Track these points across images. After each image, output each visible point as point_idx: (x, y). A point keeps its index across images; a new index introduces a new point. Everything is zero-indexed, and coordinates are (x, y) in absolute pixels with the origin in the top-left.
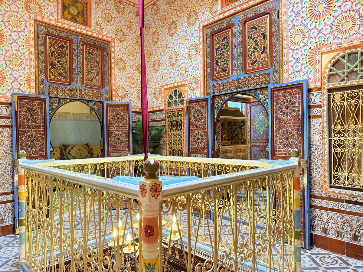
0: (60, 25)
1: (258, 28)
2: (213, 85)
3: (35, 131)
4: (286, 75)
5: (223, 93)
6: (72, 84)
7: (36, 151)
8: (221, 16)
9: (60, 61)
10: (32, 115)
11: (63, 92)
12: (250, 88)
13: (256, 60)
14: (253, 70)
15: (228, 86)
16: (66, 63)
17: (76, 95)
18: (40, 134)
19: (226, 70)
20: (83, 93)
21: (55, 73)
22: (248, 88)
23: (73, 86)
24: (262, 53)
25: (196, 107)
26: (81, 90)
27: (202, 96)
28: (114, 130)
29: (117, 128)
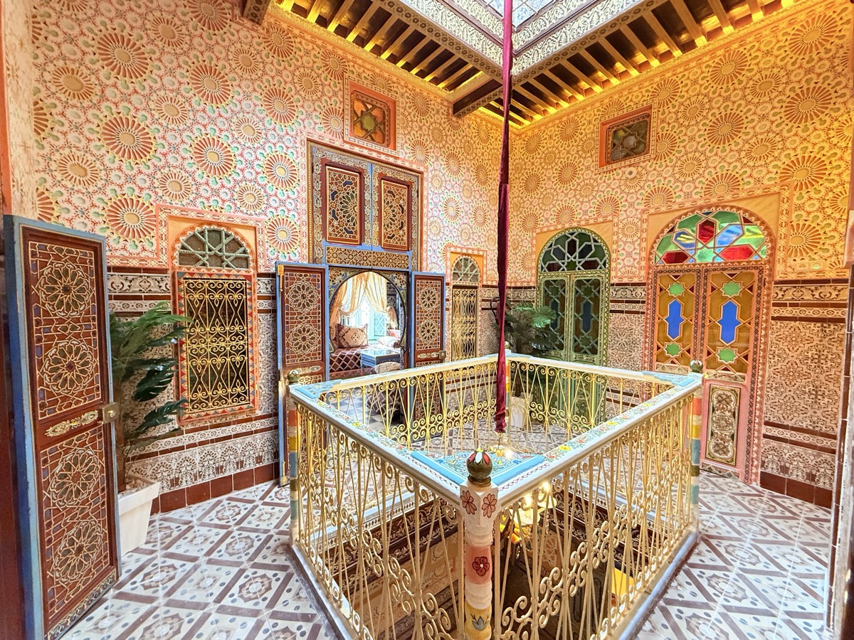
1: (397, 197)
2: (328, 249)
4: (424, 264)
5: (348, 265)
8: (347, 147)
12: (388, 268)
13: (394, 235)
14: (390, 245)
15: (358, 258)
19: (352, 233)
22: (385, 268)
24: (400, 229)
25: (299, 279)
27: (306, 262)
28: (52, 338)
29: (65, 329)
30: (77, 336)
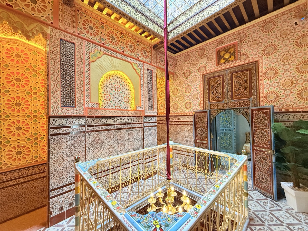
0: (216, 70)
3: (203, 128)
6: (224, 100)
7: (203, 137)
9: (217, 89)
10: (201, 120)
11: (218, 106)
16: (220, 89)
17: (227, 107)
18: (205, 129)
20: (232, 105)
21: (214, 97)
23: (224, 102)
26: (230, 102)
28: (257, 129)
29: (260, 128)
30: (263, 130)
